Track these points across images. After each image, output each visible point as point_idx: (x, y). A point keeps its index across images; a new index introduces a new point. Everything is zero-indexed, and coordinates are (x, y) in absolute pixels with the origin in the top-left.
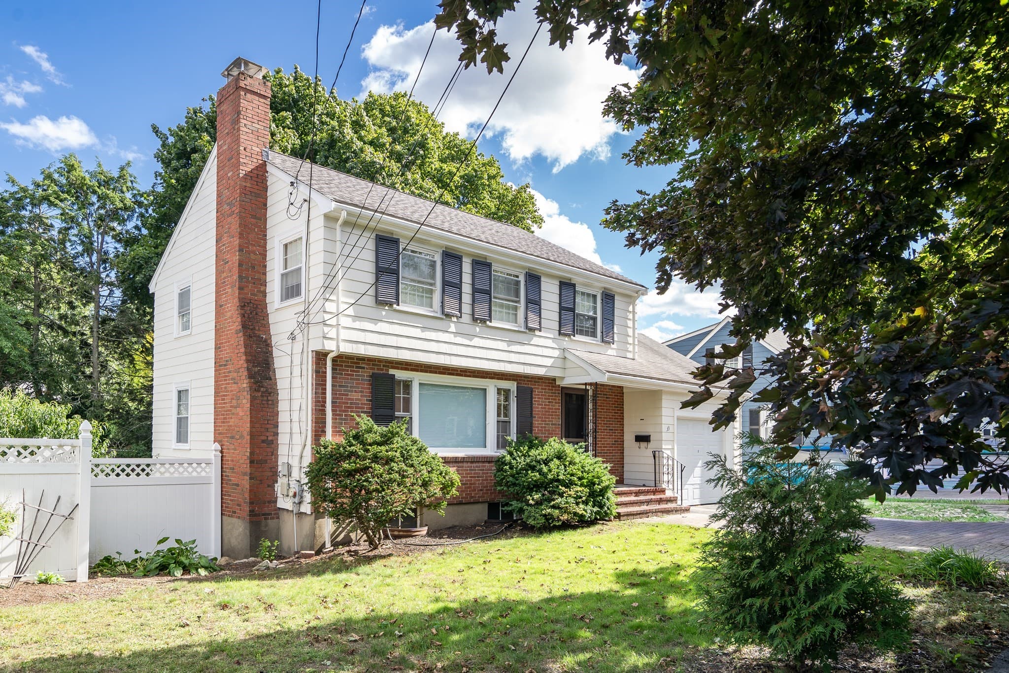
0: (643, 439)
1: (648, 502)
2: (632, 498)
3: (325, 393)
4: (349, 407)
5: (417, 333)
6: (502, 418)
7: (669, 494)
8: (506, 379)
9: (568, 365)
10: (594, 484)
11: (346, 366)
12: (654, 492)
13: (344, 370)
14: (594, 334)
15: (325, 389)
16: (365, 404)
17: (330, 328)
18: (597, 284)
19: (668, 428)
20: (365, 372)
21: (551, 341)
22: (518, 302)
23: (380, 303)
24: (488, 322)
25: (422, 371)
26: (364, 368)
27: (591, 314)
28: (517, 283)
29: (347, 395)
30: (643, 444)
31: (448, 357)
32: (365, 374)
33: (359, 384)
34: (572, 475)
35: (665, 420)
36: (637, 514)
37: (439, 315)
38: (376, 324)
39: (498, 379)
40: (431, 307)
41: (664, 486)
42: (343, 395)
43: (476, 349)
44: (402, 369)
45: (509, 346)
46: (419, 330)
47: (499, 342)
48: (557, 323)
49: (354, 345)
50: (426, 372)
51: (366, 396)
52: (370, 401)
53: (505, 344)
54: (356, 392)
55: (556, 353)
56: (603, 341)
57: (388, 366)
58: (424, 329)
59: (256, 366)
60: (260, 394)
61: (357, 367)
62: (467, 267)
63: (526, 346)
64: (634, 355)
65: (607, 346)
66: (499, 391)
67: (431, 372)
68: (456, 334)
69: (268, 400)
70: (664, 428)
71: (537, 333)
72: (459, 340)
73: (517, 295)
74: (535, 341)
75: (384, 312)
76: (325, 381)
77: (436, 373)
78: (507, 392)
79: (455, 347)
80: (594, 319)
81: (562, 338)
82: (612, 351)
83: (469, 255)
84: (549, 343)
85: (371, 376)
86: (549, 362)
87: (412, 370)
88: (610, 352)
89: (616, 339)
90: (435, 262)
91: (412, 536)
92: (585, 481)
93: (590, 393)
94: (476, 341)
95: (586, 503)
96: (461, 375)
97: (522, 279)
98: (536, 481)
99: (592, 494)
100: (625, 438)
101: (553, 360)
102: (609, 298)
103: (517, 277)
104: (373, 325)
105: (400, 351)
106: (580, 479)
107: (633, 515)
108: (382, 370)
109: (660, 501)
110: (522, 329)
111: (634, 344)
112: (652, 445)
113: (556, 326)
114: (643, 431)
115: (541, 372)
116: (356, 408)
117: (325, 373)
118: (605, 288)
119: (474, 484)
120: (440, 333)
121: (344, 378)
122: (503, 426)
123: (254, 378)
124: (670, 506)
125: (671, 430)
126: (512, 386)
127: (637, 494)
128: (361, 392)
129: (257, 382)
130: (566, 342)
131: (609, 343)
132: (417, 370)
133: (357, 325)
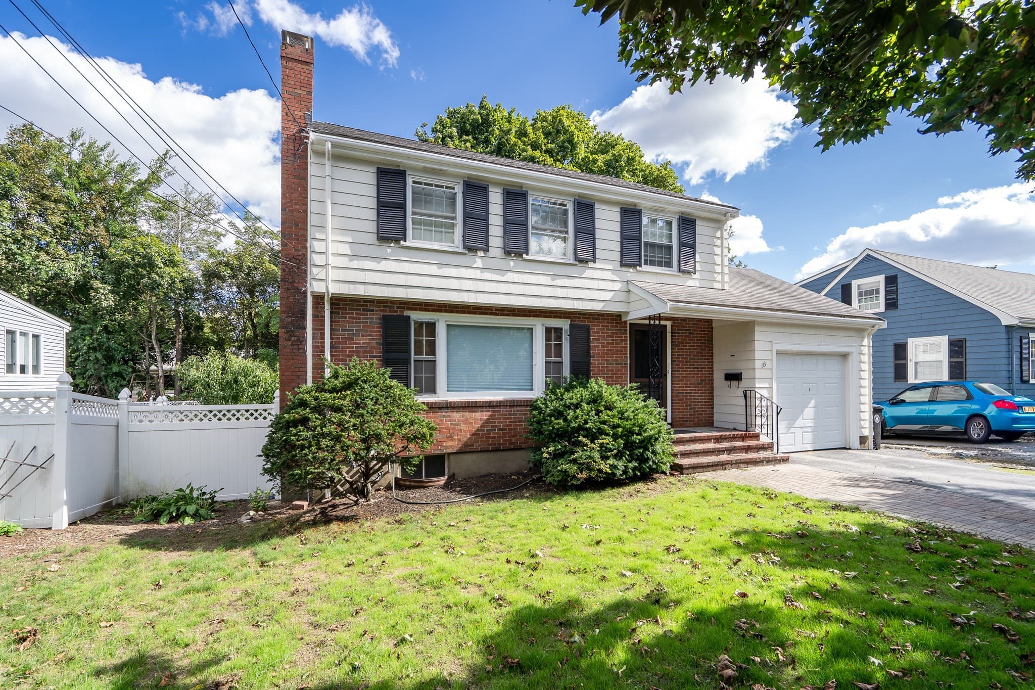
0: (734, 377)
1: (730, 451)
2: (711, 445)
3: (323, 338)
4: (354, 352)
5: (434, 270)
6: (553, 359)
7: (764, 440)
8: (555, 317)
9: (633, 298)
10: (633, 433)
11: (350, 309)
12: (743, 438)
13: (347, 313)
14: (669, 264)
15: (324, 334)
16: (374, 348)
17: (320, 269)
18: (670, 208)
19: (764, 364)
20: (374, 315)
21: (610, 273)
22: (567, 232)
23: (383, 238)
24: (524, 256)
25: (446, 311)
26: (373, 310)
27: (665, 242)
28: (565, 212)
29: (352, 339)
30: (734, 383)
31: (473, 294)
32: (374, 318)
33: (368, 327)
34: (604, 423)
35: (758, 355)
36: (708, 466)
37: (461, 250)
38: (379, 263)
39: (545, 317)
40: (453, 242)
41: (758, 430)
42: (347, 339)
43: (511, 285)
44: (420, 310)
45: (553, 280)
46: (435, 267)
47: (541, 277)
48: (619, 254)
49: (352, 286)
50: (452, 312)
51: (375, 340)
52: (380, 344)
53: (549, 278)
54: (363, 335)
55: (618, 286)
56: (680, 270)
57: (403, 308)
58: (441, 265)
59: (290, 317)
60: (290, 343)
61: (364, 310)
62: (496, 198)
63: (576, 280)
64: (723, 285)
65: (688, 276)
66: (548, 330)
67: (457, 312)
68: (483, 269)
69: (299, 349)
70: (758, 364)
71: (591, 264)
72: (487, 275)
73: (565, 224)
74: (588, 273)
75: (389, 249)
76: (324, 325)
77: (464, 312)
78: (559, 331)
79: (482, 283)
80: (670, 248)
81: (624, 269)
82: (692, 282)
83: (497, 184)
84: (609, 275)
85: (380, 319)
86: (608, 296)
87: (434, 311)
88: (690, 283)
89: (698, 267)
90: (455, 194)
91: (424, 487)
92: (620, 430)
93: (669, 329)
94: (510, 277)
95: (618, 456)
96: (497, 314)
97: (570, 207)
98: (558, 429)
99: (629, 445)
100: (715, 377)
101: (612, 294)
102: (687, 223)
103: (565, 205)
104: (375, 264)
105: (409, 290)
106: (615, 427)
107: (703, 467)
108: (396, 312)
109: (748, 449)
110: (572, 262)
111: (722, 273)
112: (744, 384)
113: (617, 256)
114: (733, 369)
115: (597, 307)
116: (363, 352)
117: (324, 317)
118: (682, 213)
119: (514, 429)
120: (463, 270)
121: (348, 322)
122: (552, 367)
123: (286, 328)
124: (762, 454)
125: (768, 365)
126: (564, 324)
127: (718, 440)
128: (369, 335)
129: (289, 332)
130: (630, 274)
131: (689, 272)
132: (440, 311)
133: (356, 264)
